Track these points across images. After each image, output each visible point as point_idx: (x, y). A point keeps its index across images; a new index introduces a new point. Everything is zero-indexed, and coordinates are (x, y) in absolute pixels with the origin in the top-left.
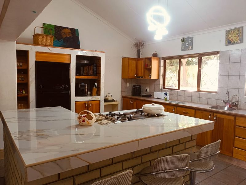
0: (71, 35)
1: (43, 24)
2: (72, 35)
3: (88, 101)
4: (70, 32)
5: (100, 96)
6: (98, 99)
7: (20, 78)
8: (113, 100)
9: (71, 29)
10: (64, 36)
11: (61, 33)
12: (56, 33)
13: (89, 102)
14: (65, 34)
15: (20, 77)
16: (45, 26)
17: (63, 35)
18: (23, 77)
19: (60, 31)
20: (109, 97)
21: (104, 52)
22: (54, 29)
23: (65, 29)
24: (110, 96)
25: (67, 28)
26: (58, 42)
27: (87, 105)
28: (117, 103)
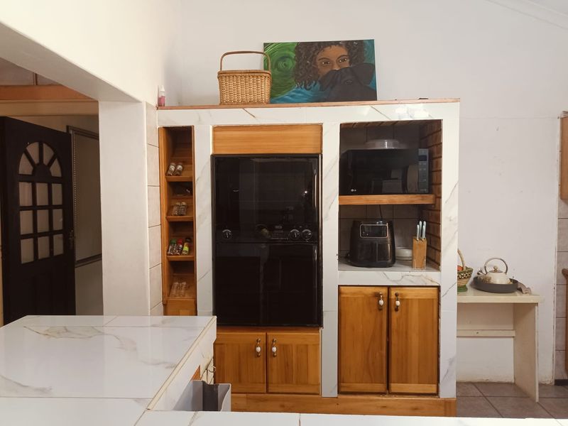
0: (346, 64)
1: (265, 44)
2: (350, 63)
3: (389, 287)
4: (345, 53)
5: (438, 269)
6: (430, 284)
7: (175, 208)
8: (514, 287)
9: (349, 45)
10: (326, 71)
11: (315, 63)
12: (298, 65)
13: (393, 292)
14: (326, 63)
15: (178, 204)
16: (269, 50)
17: (319, 67)
18: (184, 203)
19: (314, 56)
20: (496, 271)
21: (457, 100)
22: (293, 55)
23: (328, 49)
24: (502, 267)
25: (337, 43)
26: (304, 90)
27: (381, 302)
28: (532, 301)
